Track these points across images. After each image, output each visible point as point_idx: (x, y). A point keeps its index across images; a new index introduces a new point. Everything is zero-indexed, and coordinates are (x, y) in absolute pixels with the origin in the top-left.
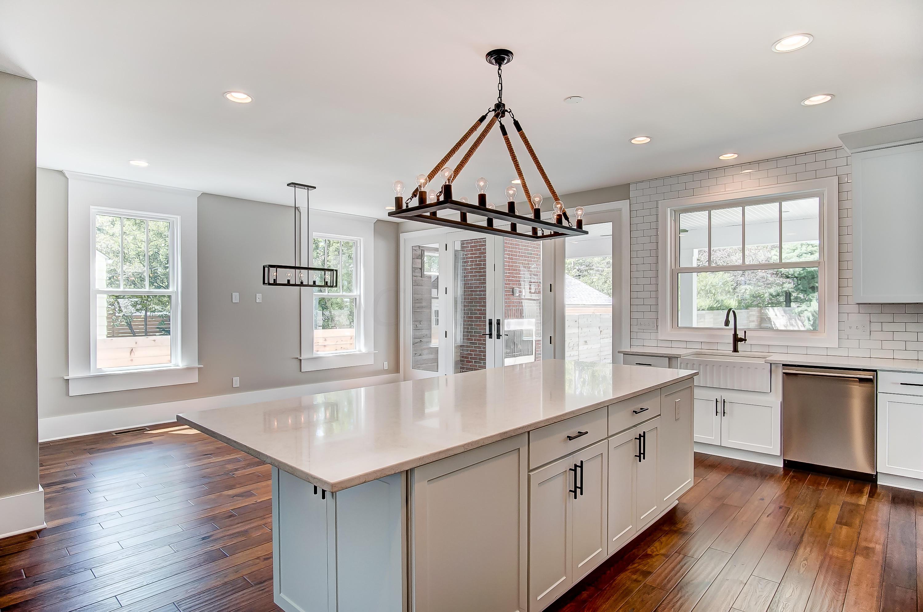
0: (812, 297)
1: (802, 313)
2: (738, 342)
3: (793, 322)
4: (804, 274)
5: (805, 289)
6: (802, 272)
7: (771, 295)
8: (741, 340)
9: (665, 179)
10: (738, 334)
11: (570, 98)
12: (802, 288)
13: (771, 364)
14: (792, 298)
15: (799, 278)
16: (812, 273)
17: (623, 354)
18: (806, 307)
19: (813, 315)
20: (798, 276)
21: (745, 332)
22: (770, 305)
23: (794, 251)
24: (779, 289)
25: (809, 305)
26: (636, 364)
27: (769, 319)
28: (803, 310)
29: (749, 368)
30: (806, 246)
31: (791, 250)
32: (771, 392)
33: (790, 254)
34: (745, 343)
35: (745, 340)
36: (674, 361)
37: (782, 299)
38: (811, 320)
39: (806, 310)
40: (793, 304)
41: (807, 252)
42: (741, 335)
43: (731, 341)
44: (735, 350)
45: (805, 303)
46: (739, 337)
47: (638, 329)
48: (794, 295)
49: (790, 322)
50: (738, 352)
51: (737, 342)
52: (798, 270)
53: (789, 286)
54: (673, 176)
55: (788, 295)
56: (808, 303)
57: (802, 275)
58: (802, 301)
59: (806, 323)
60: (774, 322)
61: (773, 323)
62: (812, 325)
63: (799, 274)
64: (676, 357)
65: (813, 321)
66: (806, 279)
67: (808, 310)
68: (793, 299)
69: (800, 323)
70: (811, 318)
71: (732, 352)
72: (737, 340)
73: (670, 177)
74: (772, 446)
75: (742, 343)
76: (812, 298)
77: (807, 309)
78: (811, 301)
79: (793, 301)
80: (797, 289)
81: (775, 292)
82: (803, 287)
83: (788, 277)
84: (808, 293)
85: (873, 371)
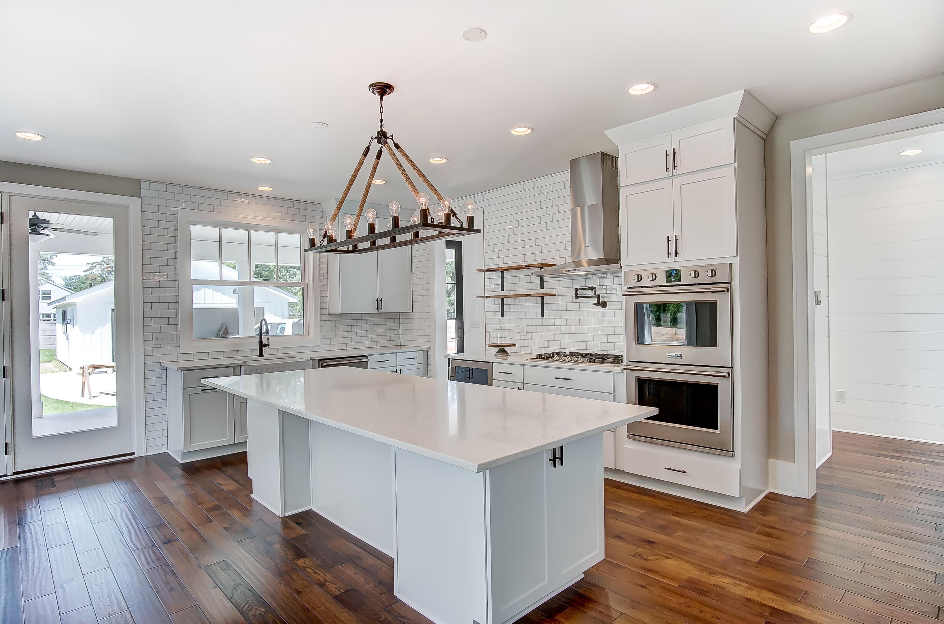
2: (263, 347)
8: (265, 346)
9: (184, 187)
10: (263, 342)
13: (313, 360)
21: (268, 339)
34: (268, 348)
35: (268, 345)
36: (237, 370)
43: (257, 347)
44: (261, 354)
46: (263, 344)
47: (154, 344)
50: (263, 356)
54: (192, 187)
64: (241, 366)
71: (259, 356)
73: (190, 187)
75: (266, 348)
85: (365, 356)
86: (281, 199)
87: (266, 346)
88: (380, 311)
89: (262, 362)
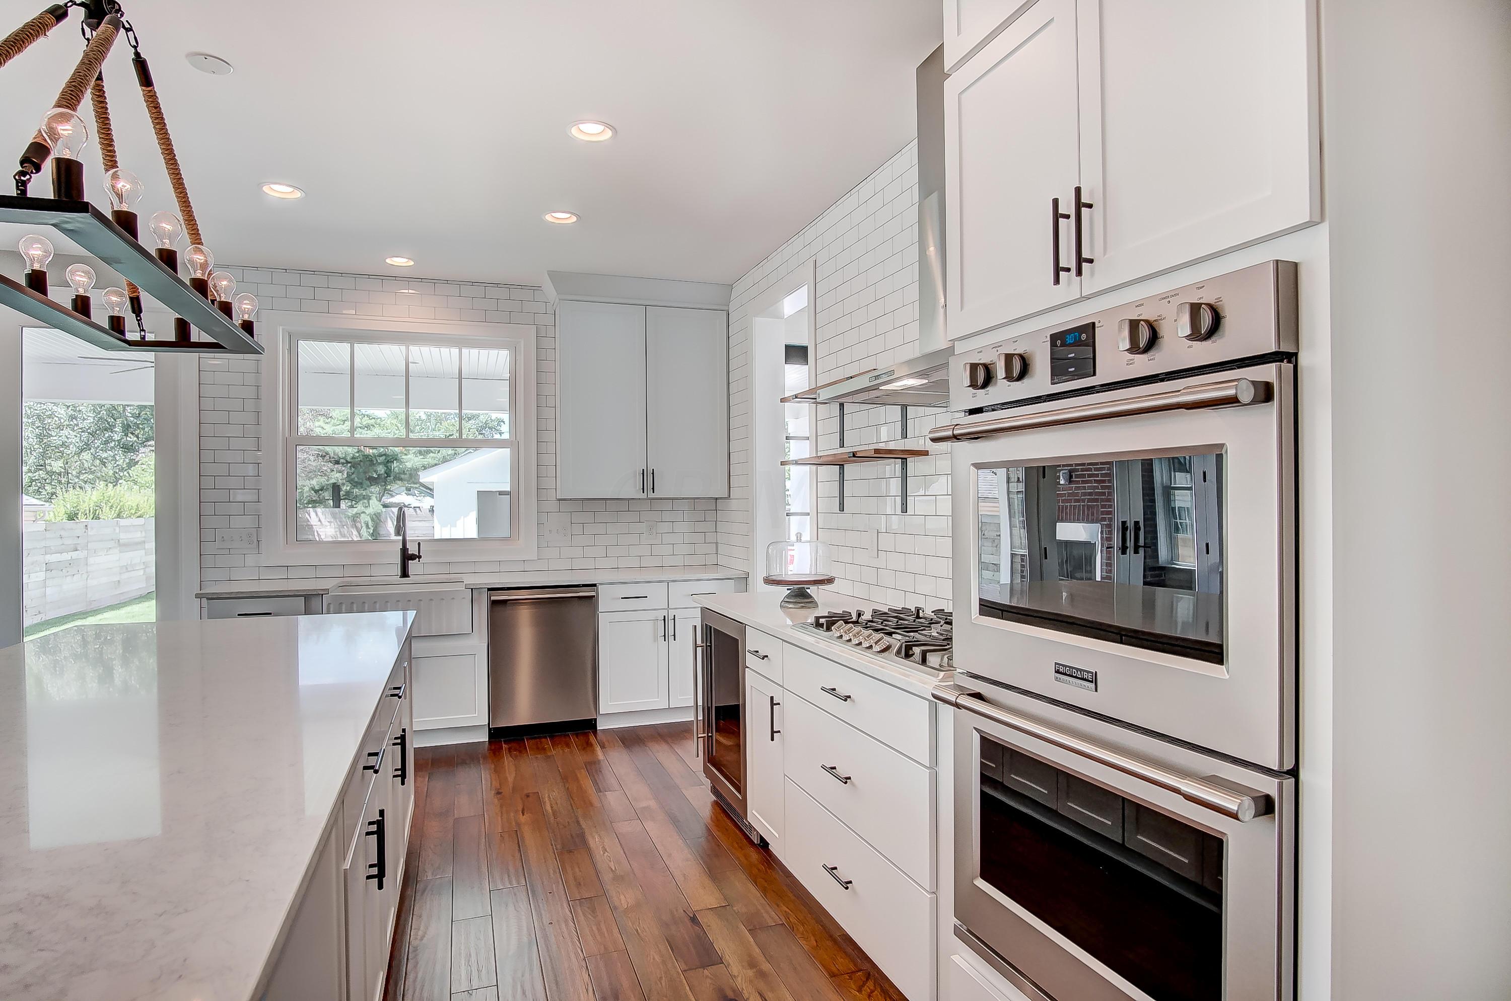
0: (370, 493)
1: (357, 517)
2: (409, 560)
3: (345, 530)
4: (360, 458)
5: (361, 481)
6: (357, 455)
7: (313, 489)
8: (413, 557)
10: (408, 549)
11: (206, 56)
12: (356, 479)
13: (472, 589)
14: (342, 493)
15: (353, 463)
16: (370, 457)
17: (207, 598)
18: (363, 508)
19: (372, 520)
20: (351, 460)
21: (419, 544)
22: (310, 506)
23: (344, 423)
24: (323, 480)
25: (367, 505)
26: (239, 615)
27: (310, 527)
28: (359, 512)
29: (443, 599)
30: (360, 417)
31: (339, 421)
32: (472, 632)
33: (338, 427)
34: (419, 561)
35: (419, 557)
36: (315, 603)
37: (327, 495)
38: (370, 526)
39: (364, 512)
40: (343, 505)
41: (361, 426)
42: (412, 549)
43: (398, 560)
44: (405, 574)
45: (361, 502)
46: (409, 553)
47: (218, 549)
48: (346, 488)
49: (340, 532)
50: (408, 576)
51: (406, 561)
52: (351, 451)
53: (337, 477)
55: (336, 488)
56: (366, 501)
57: (357, 460)
58: (356, 499)
59: (364, 532)
60: (317, 532)
61: (316, 534)
62: (372, 533)
63: (353, 458)
64: (319, 595)
65: (373, 528)
66: (362, 466)
67: (366, 512)
68: (344, 496)
69: (355, 532)
70: (370, 524)
71: (400, 577)
72: (407, 557)
74: (477, 713)
75: (414, 562)
76: (371, 495)
77: (364, 510)
78: (369, 498)
79: (342, 498)
80: (349, 479)
81: (317, 485)
82: (358, 478)
83: (337, 462)
84: (365, 486)
85: (595, 585)
86: (460, 283)
87: (415, 559)
88: (651, 495)
89: (405, 587)
